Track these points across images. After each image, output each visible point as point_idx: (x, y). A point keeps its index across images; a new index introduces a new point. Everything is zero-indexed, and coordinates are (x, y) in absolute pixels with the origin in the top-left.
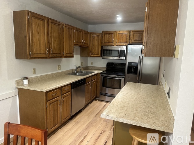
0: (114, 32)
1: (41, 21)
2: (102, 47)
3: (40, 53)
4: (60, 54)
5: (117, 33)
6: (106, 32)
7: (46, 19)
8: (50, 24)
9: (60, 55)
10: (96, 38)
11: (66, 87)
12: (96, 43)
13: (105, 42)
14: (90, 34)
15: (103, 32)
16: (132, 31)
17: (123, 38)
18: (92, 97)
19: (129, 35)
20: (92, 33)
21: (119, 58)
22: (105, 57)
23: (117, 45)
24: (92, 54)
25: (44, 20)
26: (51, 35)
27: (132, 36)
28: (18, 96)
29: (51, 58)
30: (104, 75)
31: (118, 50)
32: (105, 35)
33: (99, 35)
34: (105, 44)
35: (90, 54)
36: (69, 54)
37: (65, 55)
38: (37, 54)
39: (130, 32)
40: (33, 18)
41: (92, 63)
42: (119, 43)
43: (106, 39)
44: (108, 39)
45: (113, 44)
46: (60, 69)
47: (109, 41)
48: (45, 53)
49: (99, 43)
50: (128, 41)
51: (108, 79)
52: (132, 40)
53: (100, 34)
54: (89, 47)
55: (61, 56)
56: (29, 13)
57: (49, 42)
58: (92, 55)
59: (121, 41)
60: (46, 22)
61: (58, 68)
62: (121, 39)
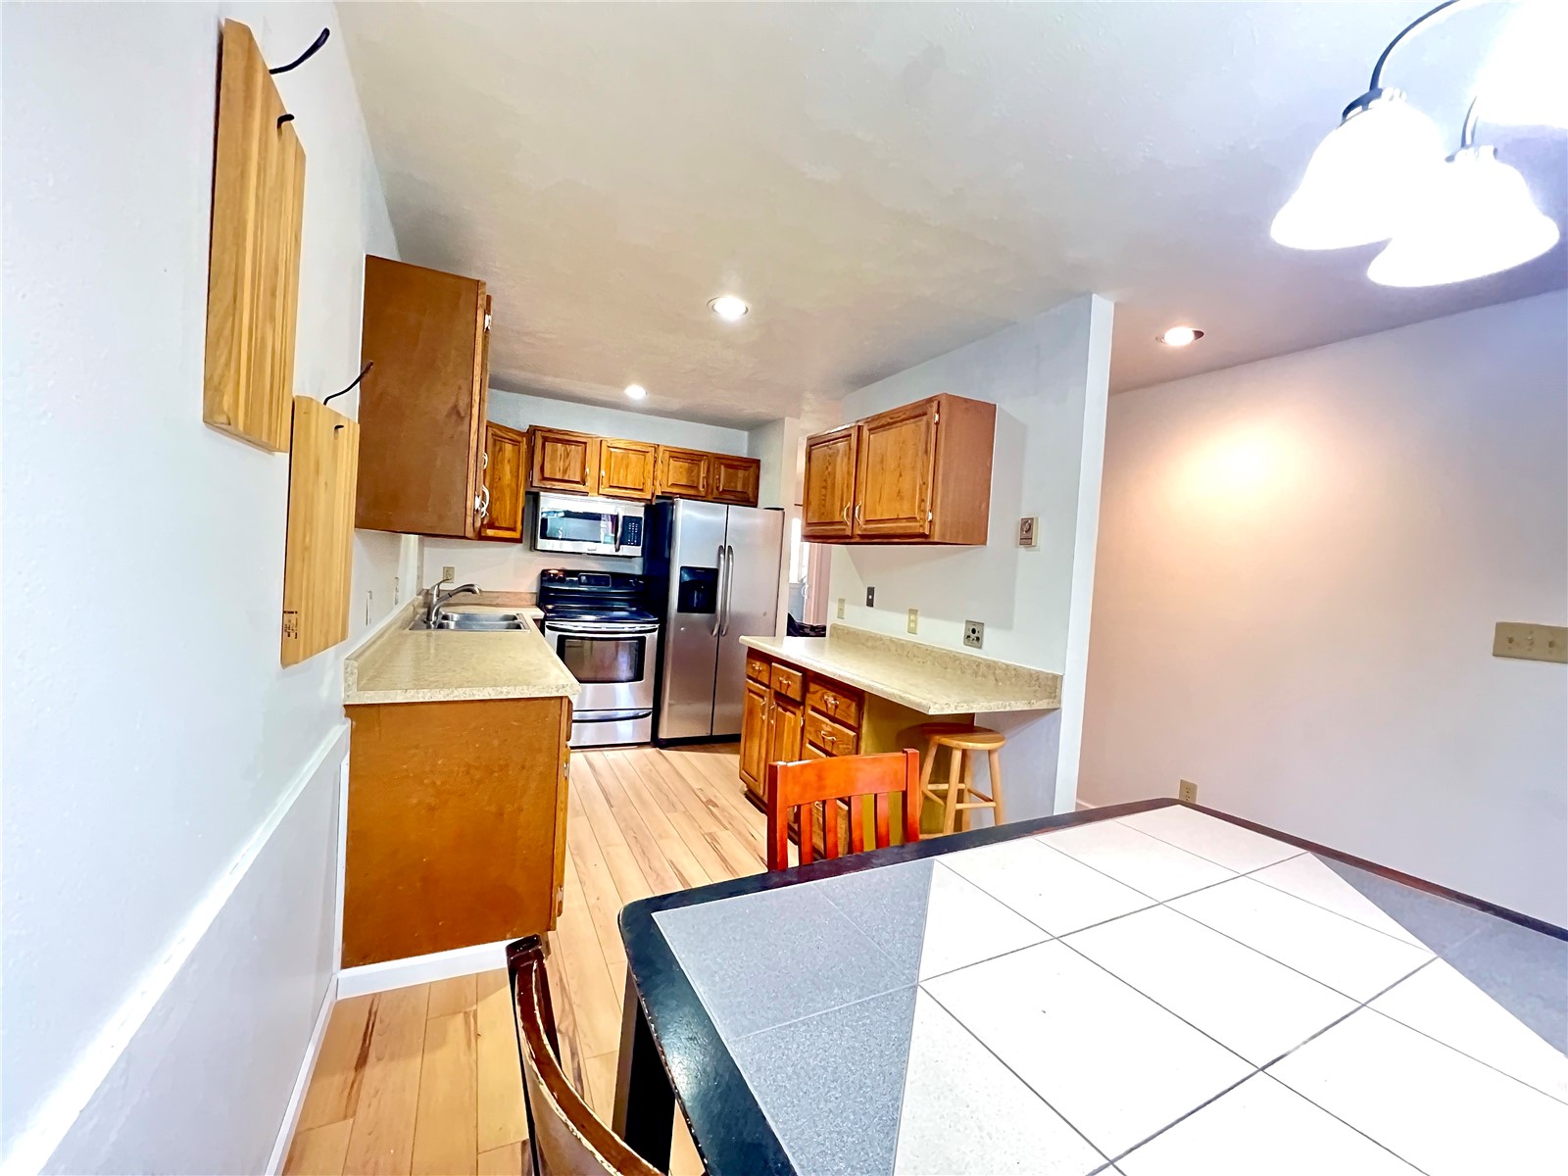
0: (589, 440)
5: (604, 443)
6: (550, 431)
10: (508, 451)
12: (507, 474)
13: (547, 475)
15: (533, 430)
16: (661, 449)
17: (627, 467)
19: (650, 459)
21: (617, 550)
23: (602, 495)
24: (488, 527)
27: (662, 465)
31: (616, 518)
32: (548, 445)
34: (547, 484)
39: (654, 448)
41: (448, 574)
42: (611, 487)
43: (554, 462)
44: (560, 464)
45: (585, 489)
46: (397, 602)
47: (565, 471)
49: (518, 477)
50: (649, 482)
52: (665, 482)
53: (520, 434)
59: (621, 477)
61: (395, 596)
62: (623, 473)
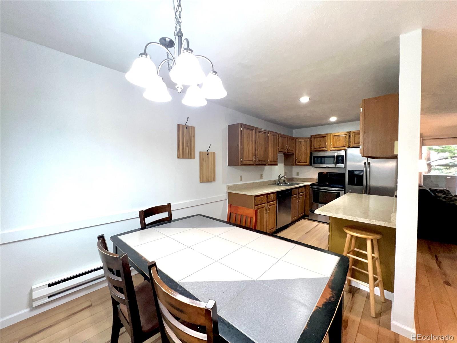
0: (327, 135)
1: (251, 131)
2: (311, 153)
3: (249, 161)
4: (265, 161)
5: (331, 136)
6: (316, 135)
7: (254, 129)
8: (257, 133)
9: (264, 163)
10: (303, 143)
11: (272, 195)
12: (303, 149)
13: (315, 147)
14: (296, 139)
15: (312, 136)
16: (352, 132)
17: (339, 140)
18: (299, 213)
19: (348, 137)
20: (298, 138)
21: (336, 166)
22: (316, 165)
23: (331, 150)
24: (298, 162)
25: (252, 130)
26: (258, 143)
27: (352, 138)
28: (228, 200)
29: (257, 165)
30: (315, 187)
31: (334, 156)
32: (315, 139)
33: (307, 139)
34: (315, 149)
35: (296, 162)
36: (273, 161)
37: (269, 163)
38: (246, 160)
39: (349, 133)
40: (244, 129)
41: (298, 174)
42: (334, 147)
43: (317, 143)
44: (319, 144)
45: (326, 149)
46: (263, 179)
47: (320, 145)
48: (252, 161)
49: (307, 149)
50: (347, 144)
51: (320, 193)
52: (353, 143)
53: (309, 138)
54: (295, 154)
55: (266, 163)
56: (242, 125)
57: (255, 150)
58: (299, 164)
59: (337, 144)
60: (254, 131)
61: (261, 178)
62: (338, 143)
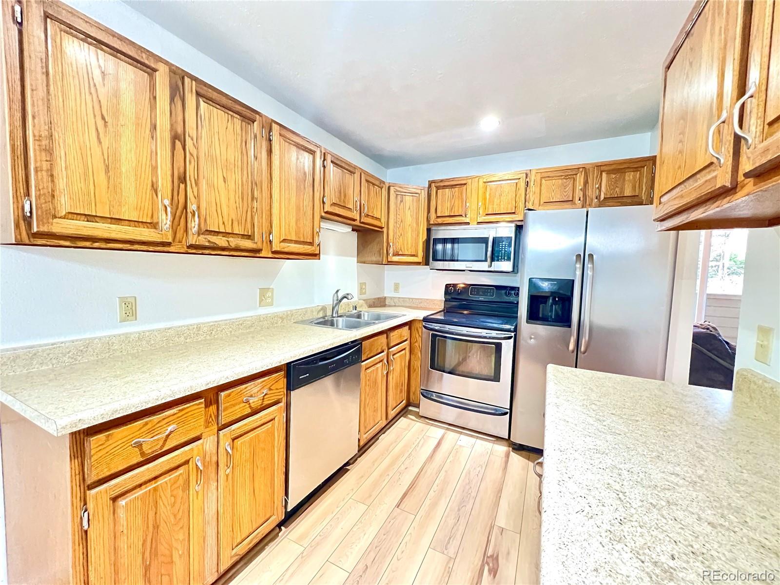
0: (469, 181)
2: (429, 231)
3: (117, 221)
4: (248, 237)
5: (481, 180)
6: (442, 181)
7: (163, 68)
8: (190, 99)
11: (252, 388)
12: (409, 219)
14: (389, 187)
15: (431, 183)
16: (533, 173)
20: (394, 185)
21: (491, 266)
22: (440, 265)
26: (197, 147)
29: (197, 248)
30: (437, 326)
31: (484, 240)
33: (419, 191)
34: (440, 221)
35: (388, 254)
37: (276, 247)
39: (527, 175)
41: (397, 287)
42: (487, 214)
45: (467, 220)
46: (271, 304)
47: (451, 210)
48: (152, 225)
50: (521, 205)
51: (449, 341)
52: (537, 202)
53: (423, 188)
54: (385, 230)
55: (258, 247)
58: (396, 259)
59: (495, 206)
62: (496, 201)
